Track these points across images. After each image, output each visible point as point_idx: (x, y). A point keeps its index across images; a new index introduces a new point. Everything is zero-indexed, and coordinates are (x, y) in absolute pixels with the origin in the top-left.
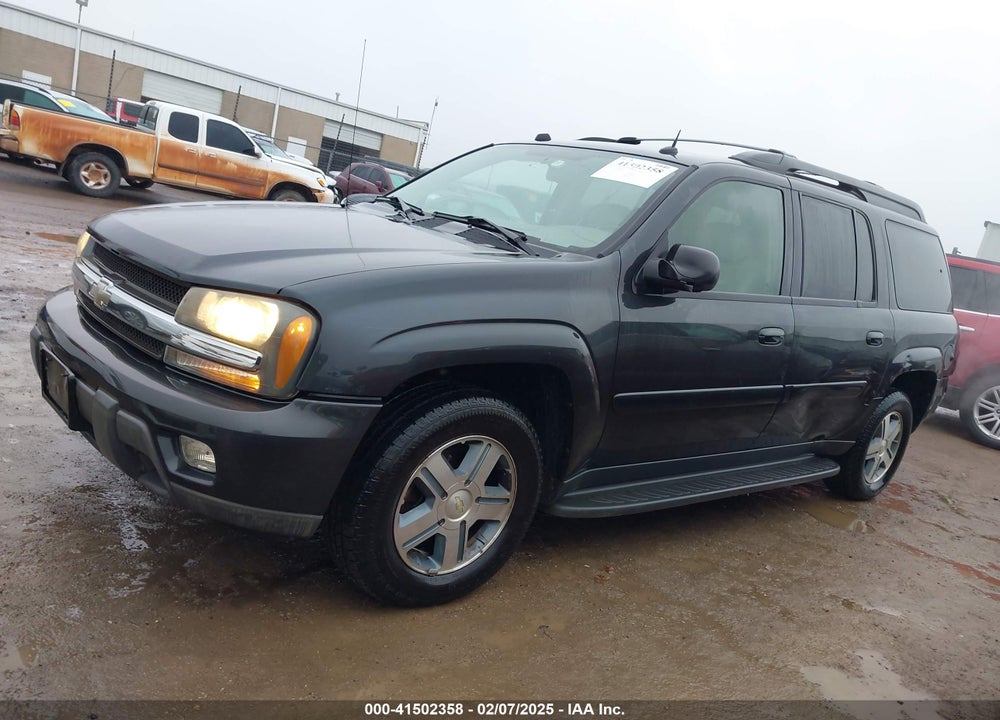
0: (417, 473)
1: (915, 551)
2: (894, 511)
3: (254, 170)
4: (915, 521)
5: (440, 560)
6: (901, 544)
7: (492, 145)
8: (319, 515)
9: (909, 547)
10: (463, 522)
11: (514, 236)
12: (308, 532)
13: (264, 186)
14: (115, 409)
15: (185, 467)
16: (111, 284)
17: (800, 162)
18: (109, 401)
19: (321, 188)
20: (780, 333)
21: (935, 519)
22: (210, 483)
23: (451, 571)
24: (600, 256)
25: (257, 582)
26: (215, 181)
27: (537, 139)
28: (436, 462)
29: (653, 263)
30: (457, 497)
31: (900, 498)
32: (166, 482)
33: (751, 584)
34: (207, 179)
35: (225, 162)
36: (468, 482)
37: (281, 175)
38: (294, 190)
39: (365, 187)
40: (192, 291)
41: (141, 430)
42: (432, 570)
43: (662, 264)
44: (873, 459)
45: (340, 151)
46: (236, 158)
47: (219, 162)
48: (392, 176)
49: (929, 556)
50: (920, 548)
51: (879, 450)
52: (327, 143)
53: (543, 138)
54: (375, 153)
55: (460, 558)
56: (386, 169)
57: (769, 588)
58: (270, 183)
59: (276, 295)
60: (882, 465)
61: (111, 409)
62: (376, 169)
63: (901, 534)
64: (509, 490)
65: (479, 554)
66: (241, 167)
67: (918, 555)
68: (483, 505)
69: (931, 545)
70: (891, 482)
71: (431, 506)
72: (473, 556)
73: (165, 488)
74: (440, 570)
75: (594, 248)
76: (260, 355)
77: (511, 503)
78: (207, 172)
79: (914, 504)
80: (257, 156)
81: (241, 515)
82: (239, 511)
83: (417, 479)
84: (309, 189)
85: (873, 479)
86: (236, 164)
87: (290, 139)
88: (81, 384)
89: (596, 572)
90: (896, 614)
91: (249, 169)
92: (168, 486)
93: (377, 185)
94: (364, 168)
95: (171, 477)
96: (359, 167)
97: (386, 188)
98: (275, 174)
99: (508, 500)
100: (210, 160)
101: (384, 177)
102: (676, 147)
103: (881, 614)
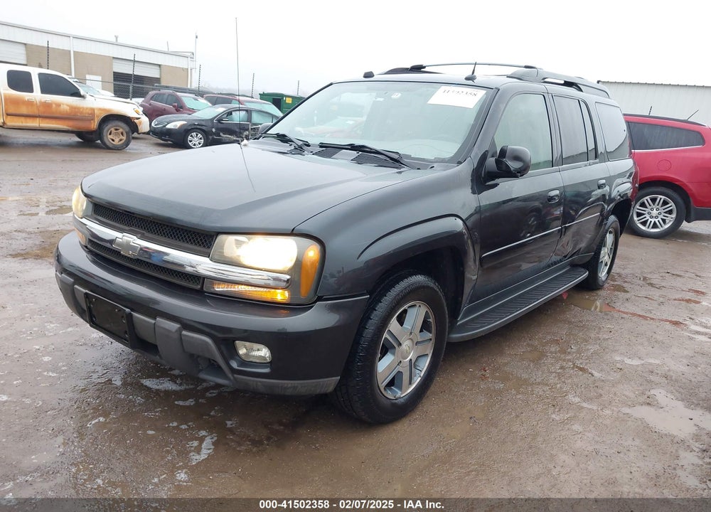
0: (386, 335)
1: (645, 318)
2: (619, 293)
3: (83, 108)
4: (633, 297)
5: (400, 389)
6: (634, 315)
7: (331, 84)
8: (338, 376)
9: (640, 316)
10: (411, 360)
11: (396, 156)
12: (331, 389)
13: (93, 119)
14: (179, 331)
15: (243, 363)
16: (135, 237)
17: (547, 72)
18: (174, 326)
19: (138, 116)
20: (557, 192)
21: (643, 293)
22: (267, 370)
23: (406, 393)
24: (460, 163)
25: (282, 427)
26: (54, 121)
27: (365, 77)
28: (394, 324)
29: (491, 161)
30: (406, 344)
31: (616, 283)
32: (230, 376)
33: (569, 360)
34: (47, 120)
35: (58, 105)
36: (411, 333)
37: (104, 110)
38: (117, 120)
39: (165, 110)
40: (221, 238)
41: (207, 343)
42: (398, 396)
43: (497, 161)
44: (602, 262)
45: (137, 83)
46: (66, 101)
47: (54, 106)
48: (183, 98)
49: (653, 319)
50: (645, 314)
51: (605, 256)
52: (118, 76)
53: (369, 75)
54: (158, 80)
55: (410, 383)
56: (178, 93)
57: (581, 361)
58: (98, 116)
59: (292, 233)
60: (606, 265)
61: (176, 331)
62: (170, 95)
63: (630, 308)
64: (430, 332)
65: (420, 379)
66: (72, 108)
67: (647, 320)
68: (420, 347)
69: (650, 311)
70: (611, 273)
71: (394, 354)
72: (417, 380)
73: (229, 379)
74: (401, 394)
75: (452, 157)
76: (288, 277)
77: (433, 341)
78: (45, 115)
79: (625, 285)
80: (83, 97)
81: (290, 387)
82: (289, 385)
83: (386, 338)
84: (129, 117)
85: (603, 274)
86: (68, 105)
87: (88, 77)
88: (135, 315)
89: (479, 374)
90: (657, 362)
91: (79, 108)
92: (232, 378)
93: (174, 106)
94: (160, 94)
95: (233, 371)
96: (157, 94)
97: (181, 107)
98: (100, 109)
99: (431, 339)
100: (47, 105)
101: (178, 100)
102: (475, 74)
103: (650, 364)
